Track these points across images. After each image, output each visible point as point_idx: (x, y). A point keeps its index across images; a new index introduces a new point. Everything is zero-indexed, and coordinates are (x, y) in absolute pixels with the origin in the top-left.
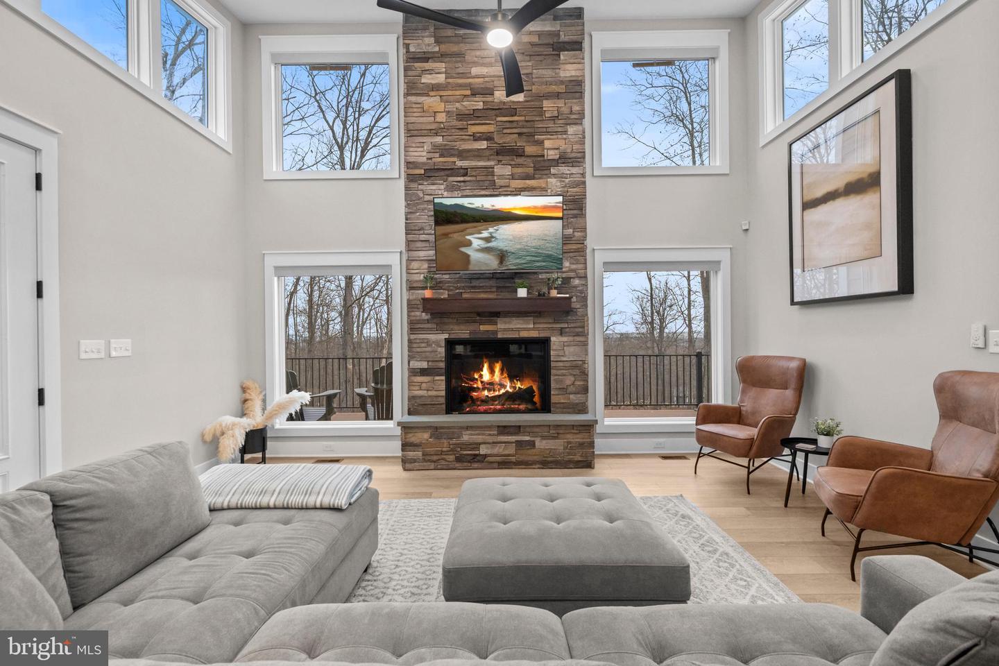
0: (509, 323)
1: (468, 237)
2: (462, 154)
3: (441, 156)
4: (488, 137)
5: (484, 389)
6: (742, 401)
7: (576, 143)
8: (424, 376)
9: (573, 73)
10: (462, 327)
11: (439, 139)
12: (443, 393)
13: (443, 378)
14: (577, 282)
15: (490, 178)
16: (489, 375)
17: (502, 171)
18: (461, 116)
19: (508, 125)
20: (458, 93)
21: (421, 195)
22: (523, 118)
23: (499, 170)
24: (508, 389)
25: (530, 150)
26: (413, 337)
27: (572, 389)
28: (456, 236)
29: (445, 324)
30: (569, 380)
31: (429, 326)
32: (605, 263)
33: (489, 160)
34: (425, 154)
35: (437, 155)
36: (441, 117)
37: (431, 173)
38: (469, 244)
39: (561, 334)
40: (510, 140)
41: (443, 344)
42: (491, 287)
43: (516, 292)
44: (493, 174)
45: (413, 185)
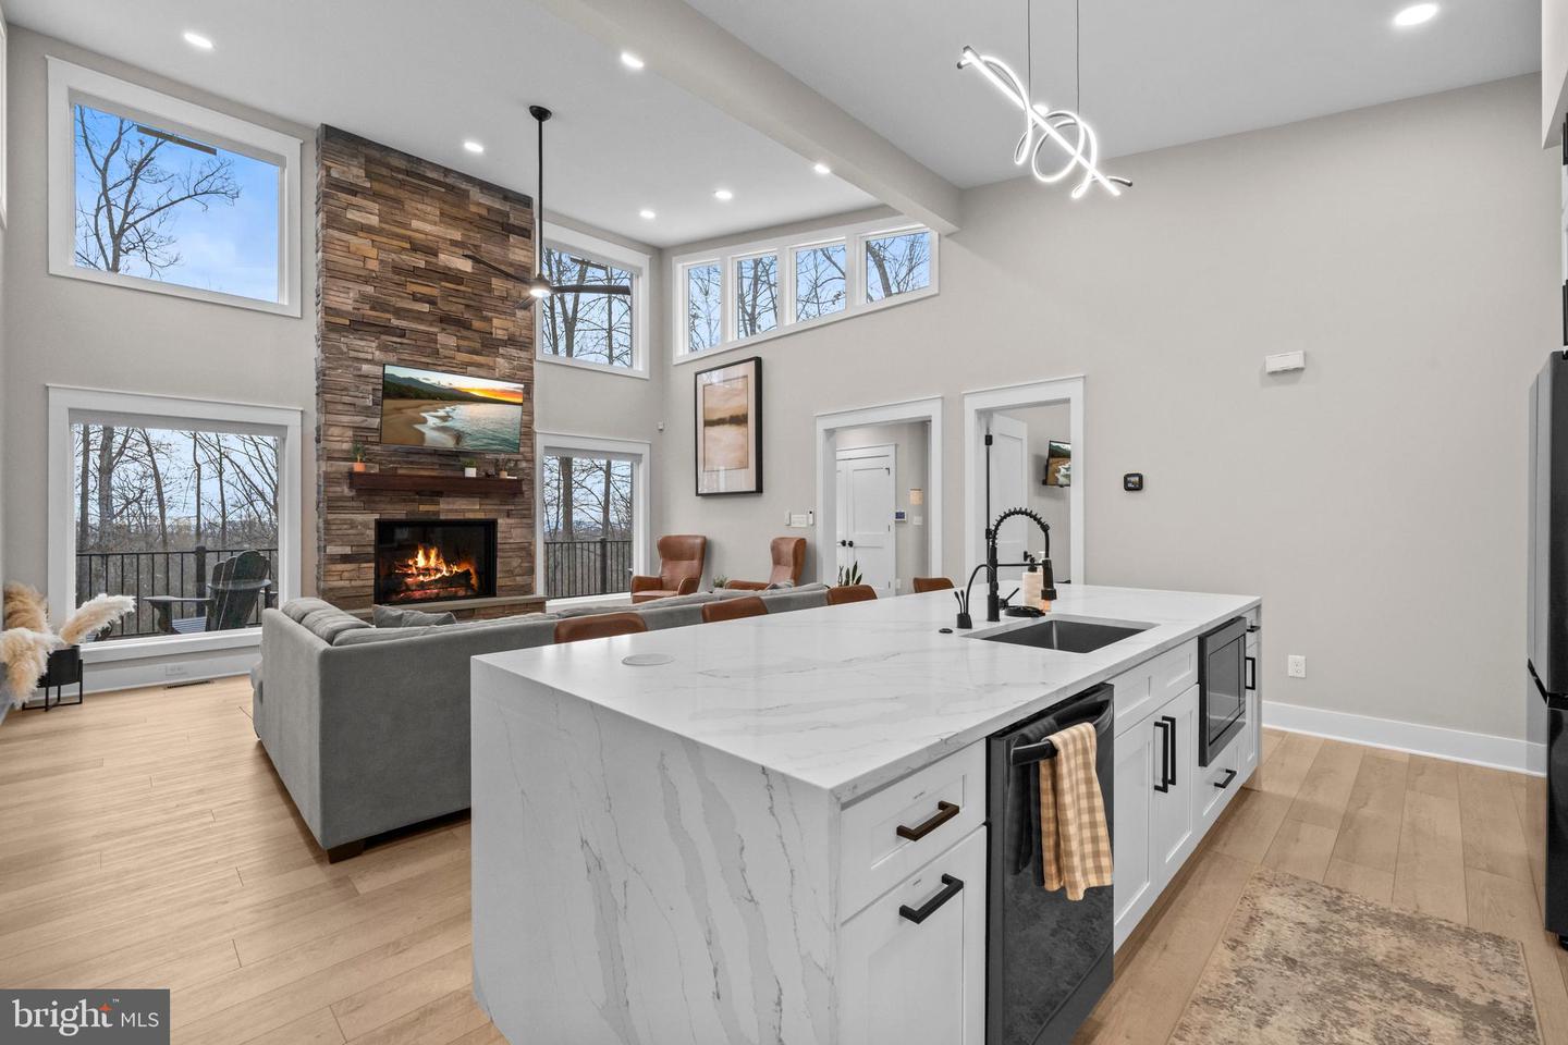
0: (454, 503)
1: (423, 414)
2: (399, 313)
3: (372, 309)
4: (431, 301)
5: (418, 575)
6: (662, 572)
7: (525, 328)
8: (344, 563)
9: (523, 259)
10: (397, 506)
11: (369, 289)
12: (372, 583)
13: (373, 565)
14: (524, 465)
15: (432, 345)
16: (425, 562)
17: (446, 340)
18: (397, 269)
19: (454, 293)
20: (395, 242)
21: (345, 350)
22: (470, 290)
23: (442, 338)
24: (444, 573)
25: (477, 324)
26: (330, 517)
27: (517, 571)
28: (410, 413)
29: (374, 502)
30: (515, 562)
31: (354, 504)
32: (546, 447)
33: (431, 325)
34: (350, 302)
35: (367, 307)
36: (373, 265)
37: (358, 326)
38: (424, 421)
39: (508, 516)
40: (455, 308)
41: (373, 525)
42: (433, 464)
43: (463, 471)
44: (436, 342)
45: (333, 336)
